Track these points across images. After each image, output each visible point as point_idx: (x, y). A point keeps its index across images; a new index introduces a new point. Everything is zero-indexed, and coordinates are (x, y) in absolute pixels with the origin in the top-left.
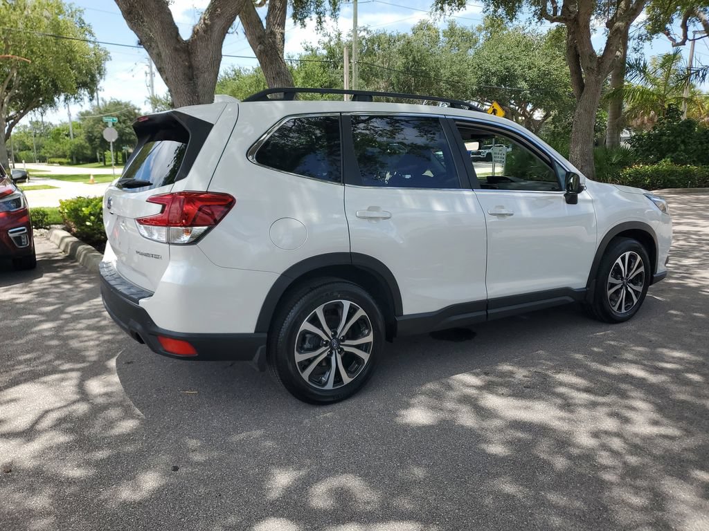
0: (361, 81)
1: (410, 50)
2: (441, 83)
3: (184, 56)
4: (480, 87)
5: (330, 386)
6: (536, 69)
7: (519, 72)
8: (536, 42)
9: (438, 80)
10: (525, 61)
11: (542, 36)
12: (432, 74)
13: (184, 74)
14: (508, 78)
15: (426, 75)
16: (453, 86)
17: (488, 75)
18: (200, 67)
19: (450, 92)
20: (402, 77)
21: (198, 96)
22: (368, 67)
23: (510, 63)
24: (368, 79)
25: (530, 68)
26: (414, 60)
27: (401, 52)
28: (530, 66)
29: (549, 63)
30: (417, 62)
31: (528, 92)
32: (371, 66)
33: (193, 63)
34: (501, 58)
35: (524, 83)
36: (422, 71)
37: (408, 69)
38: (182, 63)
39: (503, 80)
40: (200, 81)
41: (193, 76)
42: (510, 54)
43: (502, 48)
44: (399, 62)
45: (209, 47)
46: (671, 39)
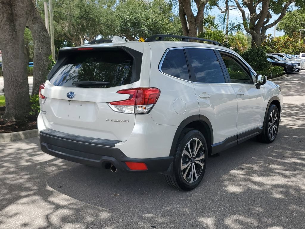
0: (55, 22)
1: (83, 5)
2: (101, 25)
3: (8, 7)
4: (122, 28)
5: (192, 181)
6: (150, 20)
7: (142, 21)
8: (148, 5)
9: (100, 24)
10: (144, 15)
11: (151, 2)
12: (97, 20)
13: (8, 18)
14: (136, 24)
15: (93, 20)
16: (108, 27)
17: (125, 21)
18: (18, 14)
19: (107, 30)
20: (79, 21)
21: (16, 32)
22: (58, 14)
23: (137, 16)
24: (59, 21)
25: (147, 19)
26: (85, 11)
27: (77, 6)
28: (147, 18)
29: (157, 17)
30: (87, 13)
31: (147, 32)
32: (60, 14)
33: (13, 11)
34: (132, 12)
35: (144, 27)
36: (91, 18)
37: (82, 16)
38: (6, 11)
39: (134, 25)
40: (18, 23)
41: (13, 19)
42: (136, 11)
43: (131, 7)
44: (77, 12)
45: (25, 2)
46: (220, 9)
